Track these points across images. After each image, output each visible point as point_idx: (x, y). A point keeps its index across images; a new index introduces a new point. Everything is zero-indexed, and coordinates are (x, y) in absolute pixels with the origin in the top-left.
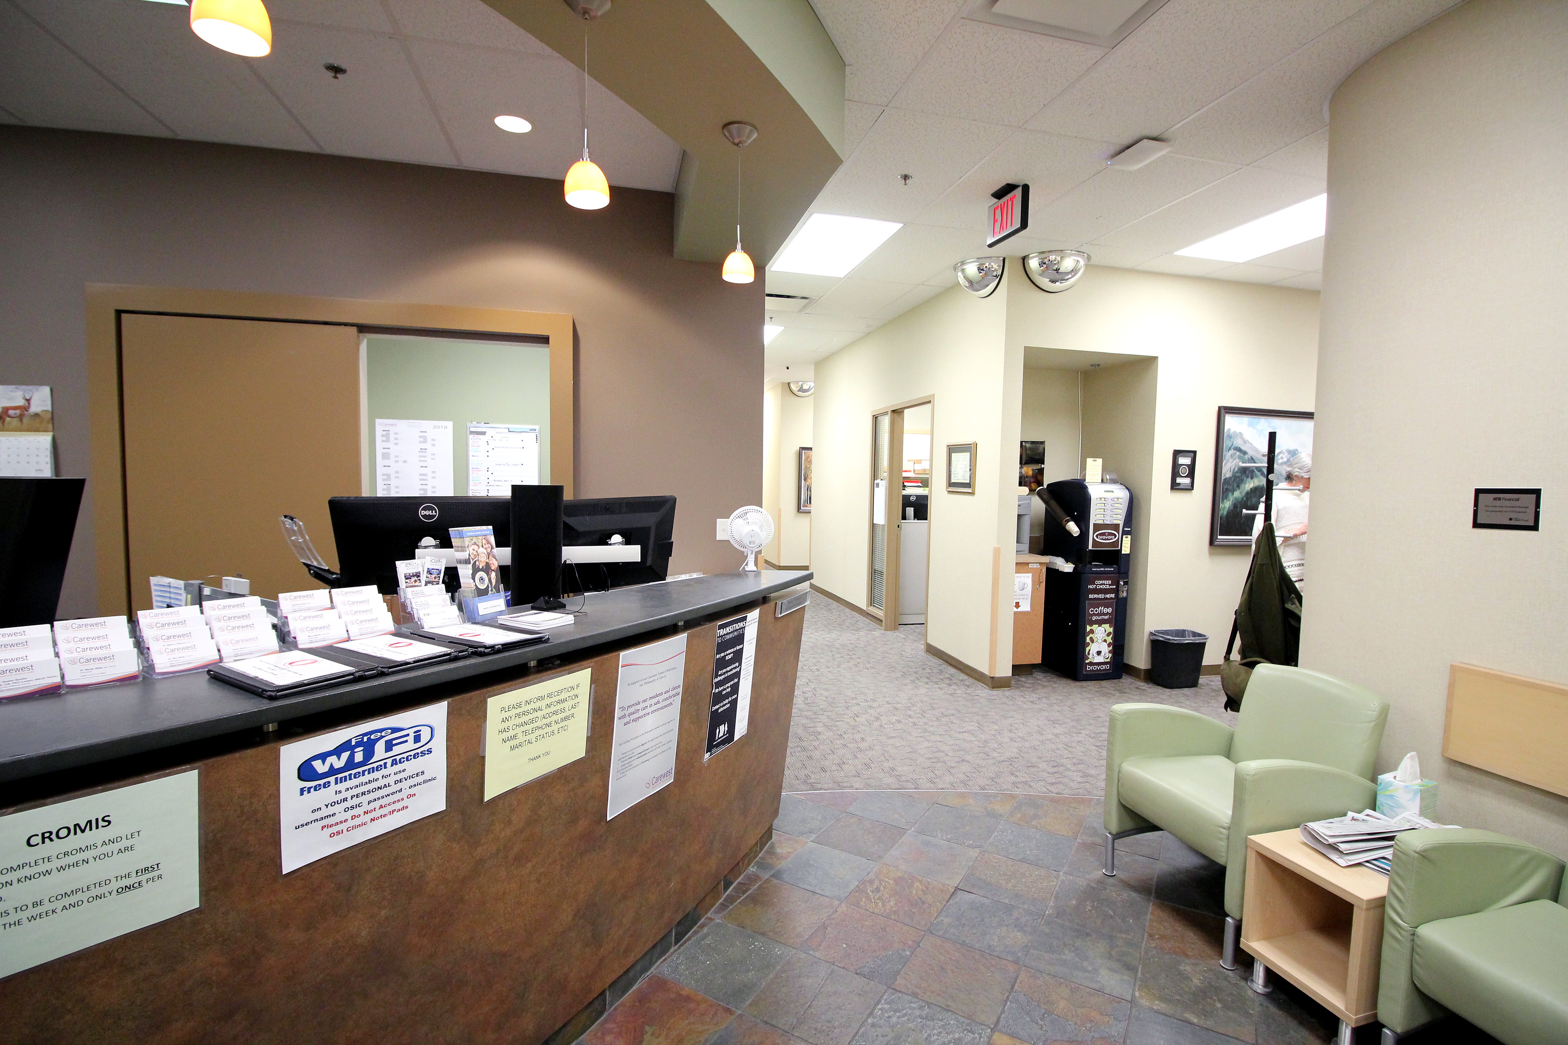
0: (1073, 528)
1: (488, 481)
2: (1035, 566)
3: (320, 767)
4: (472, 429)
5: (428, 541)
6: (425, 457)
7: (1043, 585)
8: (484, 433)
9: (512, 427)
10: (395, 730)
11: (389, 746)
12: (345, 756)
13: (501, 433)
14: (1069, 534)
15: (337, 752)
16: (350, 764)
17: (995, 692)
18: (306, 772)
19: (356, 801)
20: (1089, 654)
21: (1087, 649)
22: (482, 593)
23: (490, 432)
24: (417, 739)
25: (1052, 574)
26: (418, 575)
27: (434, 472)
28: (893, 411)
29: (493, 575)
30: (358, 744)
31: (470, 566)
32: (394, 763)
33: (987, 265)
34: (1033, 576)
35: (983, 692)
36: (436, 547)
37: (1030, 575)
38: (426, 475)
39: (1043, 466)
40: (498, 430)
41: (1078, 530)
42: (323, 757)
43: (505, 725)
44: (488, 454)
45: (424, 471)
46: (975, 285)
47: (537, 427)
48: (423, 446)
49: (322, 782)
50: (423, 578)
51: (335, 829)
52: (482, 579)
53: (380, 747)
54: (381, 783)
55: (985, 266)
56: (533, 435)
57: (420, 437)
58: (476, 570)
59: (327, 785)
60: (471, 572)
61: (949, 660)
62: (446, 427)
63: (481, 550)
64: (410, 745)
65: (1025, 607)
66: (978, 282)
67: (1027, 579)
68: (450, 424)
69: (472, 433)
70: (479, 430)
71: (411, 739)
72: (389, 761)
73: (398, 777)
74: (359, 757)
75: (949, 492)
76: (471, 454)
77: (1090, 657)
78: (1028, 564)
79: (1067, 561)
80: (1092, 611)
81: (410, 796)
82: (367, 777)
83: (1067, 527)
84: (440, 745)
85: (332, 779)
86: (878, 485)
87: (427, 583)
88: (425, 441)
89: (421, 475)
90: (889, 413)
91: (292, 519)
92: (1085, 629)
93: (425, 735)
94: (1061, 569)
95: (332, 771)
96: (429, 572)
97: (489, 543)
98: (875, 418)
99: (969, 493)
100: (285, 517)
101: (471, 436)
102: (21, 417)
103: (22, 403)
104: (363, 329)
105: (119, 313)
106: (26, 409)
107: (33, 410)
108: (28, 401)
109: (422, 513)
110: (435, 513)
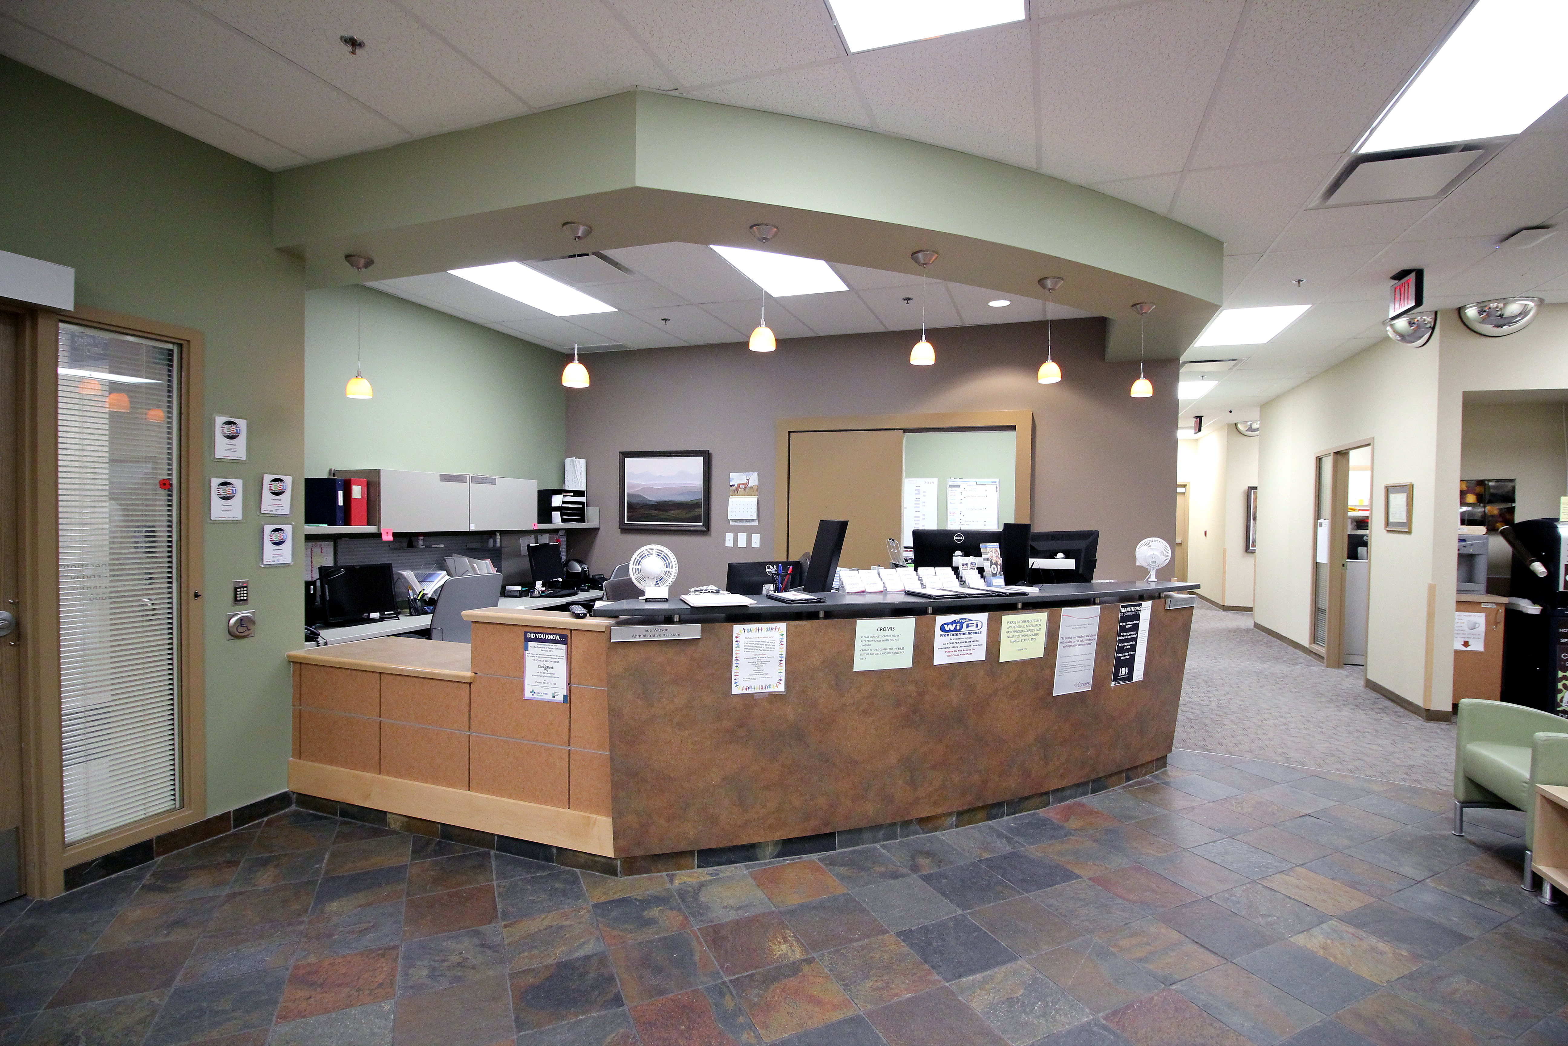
0: (1539, 568)
1: (961, 521)
2: (1490, 606)
3: (947, 628)
4: (951, 484)
5: (958, 553)
6: (919, 504)
7: (1501, 626)
8: (959, 486)
9: (977, 480)
10: (970, 620)
11: (967, 627)
12: (954, 625)
13: (971, 485)
14: (1533, 574)
15: (952, 623)
16: (955, 630)
17: (1434, 725)
18: (942, 629)
19: (956, 645)
20: (1561, 701)
21: (1559, 696)
22: (994, 575)
23: (963, 485)
24: (977, 626)
25: (1513, 616)
26: (967, 565)
27: (924, 515)
28: (1336, 453)
29: (999, 567)
30: (959, 622)
31: (989, 562)
32: (969, 633)
33: (1419, 318)
34: (1486, 616)
35: (1416, 722)
36: (962, 556)
37: (1483, 615)
38: (919, 517)
39: (1514, 505)
40: (968, 483)
41: (1545, 570)
42: (948, 624)
43: (1009, 630)
44: (961, 501)
45: (918, 514)
46: (1407, 338)
47: (996, 480)
48: (918, 496)
49: (947, 634)
50: (969, 566)
51: (949, 654)
52: (994, 568)
53: (965, 625)
54: (964, 640)
55: (1416, 320)
56: (994, 486)
57: (916, 490)
58: (992, 564)
59: (948, 635)
60: (990, 564)
61: (1388, 695)
62: (933, 483)
63: (994, 555)
64: (974, 628)
65: (1477, 646)
66: (1410, 335)
67: (1480, 619)
68: (935, 480)
69: (950, 486)
70: (956, 484)
71: (975, 625)
72: (967, 632)
73: (970, 640)
74: (958, 628)
75: (1389, 531)
76: (949, 501)
77: (1564, 704)
78: (1480, 603)
79: (1534, 602)
80: (1565, 656)
81: (973, 649)
82: (960, 637)
83: (1531, 568)
84: (984, 630)
85: (949, 633)
86: (1321, 525)
87: (971, 568)
88: (919, 493)
89: (915, 517)
90: (1332, 454)
91: (893, 540)
92: (1556, 674)
93: (980, 626)
94: (1525, 611)
95: (950, 631)
96: (971, 563)
97: (997, 551)
98: (1319, 460)
99: (1406, 532)
100: (890, 539)
101: (950, 489)
102: (745, 489)
103: (745, 481)
104: (906, 431)
105: (790, 432)
106: (747, 484)
107: (750, 485)
108: (748, 480)
109: (956, 538)
110: (962, 538)
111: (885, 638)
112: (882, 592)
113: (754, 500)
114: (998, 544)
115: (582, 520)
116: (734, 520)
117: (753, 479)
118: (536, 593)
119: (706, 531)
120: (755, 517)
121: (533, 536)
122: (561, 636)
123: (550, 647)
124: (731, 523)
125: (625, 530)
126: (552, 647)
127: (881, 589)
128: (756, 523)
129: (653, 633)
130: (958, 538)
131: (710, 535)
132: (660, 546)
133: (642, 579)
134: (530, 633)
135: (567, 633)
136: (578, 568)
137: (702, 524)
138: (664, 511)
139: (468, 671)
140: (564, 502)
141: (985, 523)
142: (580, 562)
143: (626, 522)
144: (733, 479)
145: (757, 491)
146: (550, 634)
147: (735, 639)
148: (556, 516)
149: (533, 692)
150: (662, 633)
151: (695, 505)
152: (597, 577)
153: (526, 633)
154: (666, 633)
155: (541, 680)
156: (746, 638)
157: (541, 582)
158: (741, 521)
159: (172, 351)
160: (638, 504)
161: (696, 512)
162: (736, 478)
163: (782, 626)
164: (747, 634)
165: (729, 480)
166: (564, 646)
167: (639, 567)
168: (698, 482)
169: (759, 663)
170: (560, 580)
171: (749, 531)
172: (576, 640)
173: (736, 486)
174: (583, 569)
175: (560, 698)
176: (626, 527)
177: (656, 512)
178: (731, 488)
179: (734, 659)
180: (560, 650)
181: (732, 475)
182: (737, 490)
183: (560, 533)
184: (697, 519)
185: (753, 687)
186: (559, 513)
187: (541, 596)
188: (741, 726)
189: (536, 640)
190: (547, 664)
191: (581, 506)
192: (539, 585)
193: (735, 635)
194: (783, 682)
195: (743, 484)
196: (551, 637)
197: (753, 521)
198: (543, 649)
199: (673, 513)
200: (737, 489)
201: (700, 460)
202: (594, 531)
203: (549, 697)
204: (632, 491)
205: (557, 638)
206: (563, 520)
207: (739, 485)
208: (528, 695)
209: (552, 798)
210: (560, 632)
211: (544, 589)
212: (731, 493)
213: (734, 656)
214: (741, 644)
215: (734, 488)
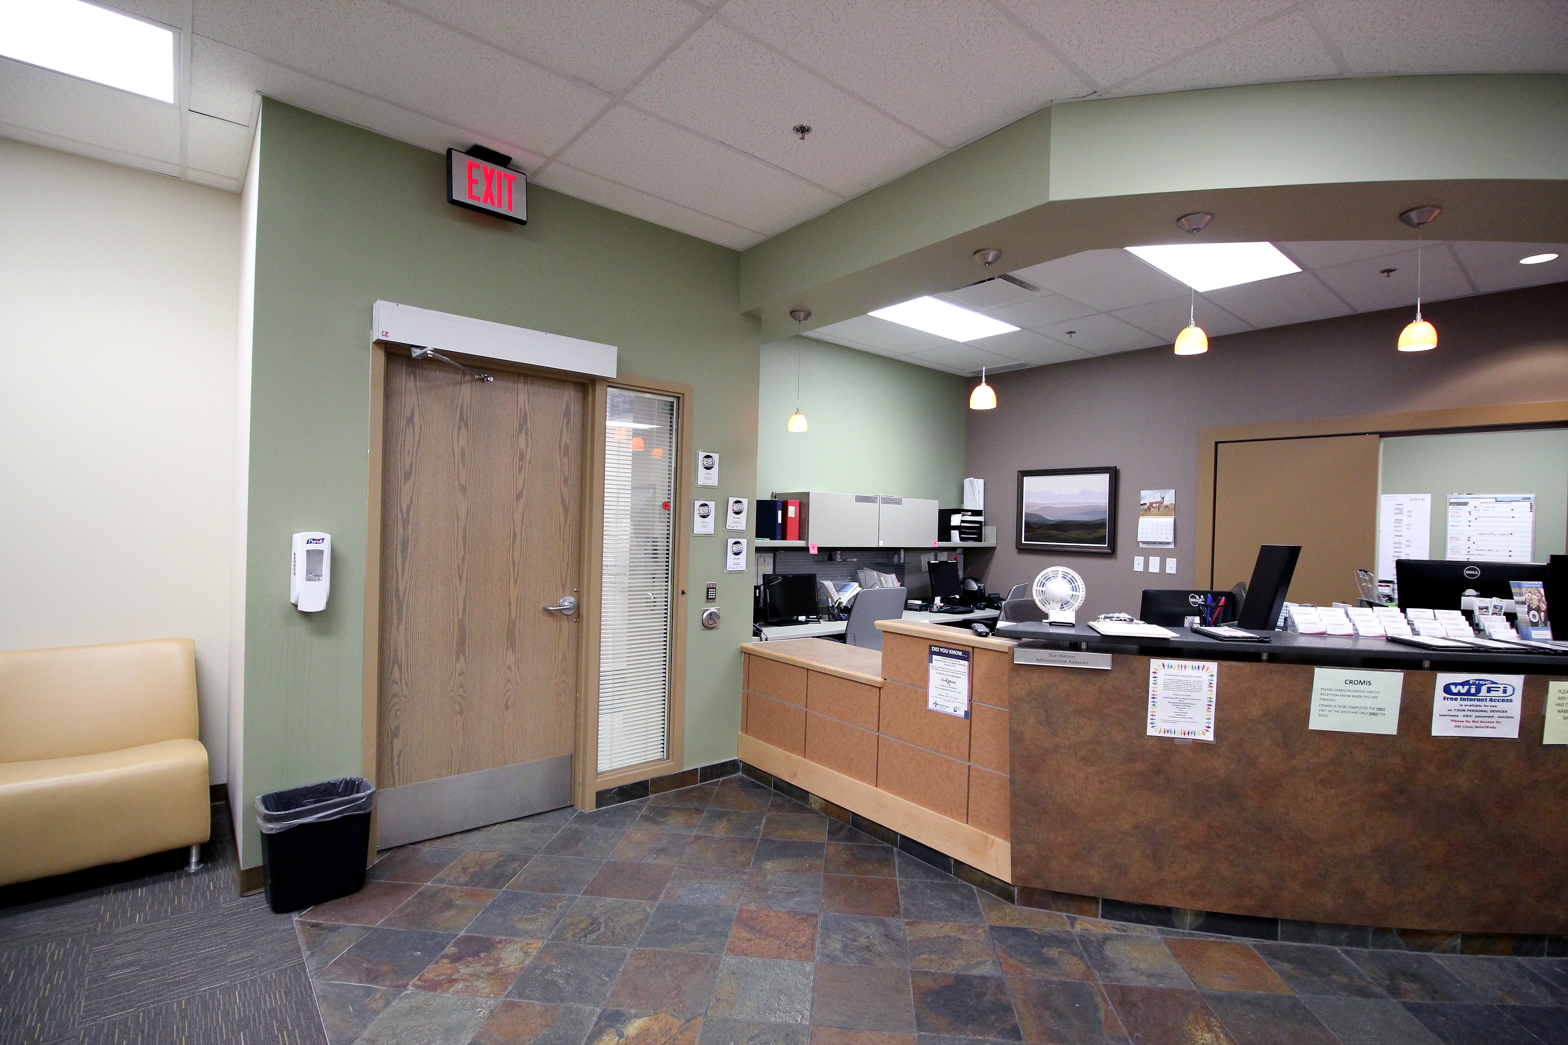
1: (1469, 550)
3: (1454, 689)
4: (1452, 501)
5: (1470, 592)
6: (1401, 527)
8: (1465, 504)
9: (1499, 496)
10: (1493, 683)
11: (1489, 690)
12: (1466, 687)
13: (1486, 503)
15: (1463, 684)
16: (1468, 693)
18: (1447, 689)
19: (1469, 713)
22: (1535, 625)
23: (1472, 503)
24: (1505, 691)
26: (1487, 608)
27: (1408, 541)
29: (1542, 614)
30: (1474, 684)
31: (1526, 606)
32: (1491, 700)
36: (1477, 596)
38: (1400, 543)
40: (1482, 500)
42: (1456, 684)
43: (1561, 701)
44: (1470, 523)
45: (1398, 539)
47: (1531, 496)
48: (1399, 517)
49: (1454, 697)
50: (1491, 610)
51: (1458, 724)
52: (1534, 616)
53: (1484, 689)
54: (1483, 708)
56: (1528, 504)
57: (1396, 509)
58: (1530, 609)
59: (1456, 699)
60: (1527, 610)
62: (1423, 500)
63: (1534, 597)
64: (1500, 693)
68: (1428, 497)
69: (1451, 504)
70: (1461, 501)
71: (1501, 690)
72: (1488, 699)
73: (1493, 709)
74: (1473, 691)
76: (1450, 523)
81: (1498, 722)
82: (1476, 703)
84: (1518, 698)
85: (1459, 697)
87: (1493, 614)
88: (1401, 513)
89: (1395, 543)
91: (1366, 572)
93: (1510, 691)
95: (1459, 694)
96: (1495, 607)
97: (1539, 592)
100: (1360, 570)
101: (1451, 507)
102: (1159, 508)
103: (1159, 499)
104: (1383, 435)
105: (1217, 443)
106: (1161, 503)
107: (1165, 503)
108: (1163, 498)
109: (1466, 572)
110: (1478, 573)
111: (1357, 694)
112: (1351, 635)
113: (1170, 520)
114: (1541, 583)
115: (979, 539)
116: (1144, 543)
117: (1169, 497)
118: (935, 608)
119: (1112, 552)
120: (1171, 539)
121: (933, 554)
122: (964, 652)
123: (952, 662)
124: (1141, 545)
125: (1022, 550)
126: (954, 662)
127: (1351, 631)
128: (1172, 546)
129: (1058, 658)
130: (1470, 572)
131: (1116, 558)
132: (1066, 568)
133: (1046, 601)
134: (935, 646)
135: (970, 650)
136: (974, 586)
137: (1106, 546)
138: (1064, 531)
139: (878, 676)
140: (962, 521)
141: (1510, 554)
142: (977, 581)
143: (1023, 542)
144: (1145, 497)
145: (1175, 510)
146: (954, 649)
147: (1152, 675)
148: (955, 534)
149: (936, 704)
150: (1068, 660)
151: (1100, 525)
152: (992, 596)
153: (931, 646)
154: (1073, 660)
155: (944, 693)
156: (1166, 675)
157: (939, 598)
158: (1154, 543)
159: (673, 402)
160: (1036, 523)
161: (1100, 532)
162: (1148, 496)
163: (1212, 667)
164: (1167, 671)
165: (1139, 497)
166: (966, 663)
167: (1043, 589)
168: (1103, 501)
169: (1181, 705)
170: (957, 597)
171: (1163, 555)
172: (978, 657)
173: (1148, 504)
174: (979, 587)
175: (961, 713)
176: (1023, 547)
177: (1055, 532)
178: (1142, 507)
179: (1150, 696)
180: (962, 666)
181: (1143, 493)
182: (1149, 510)
183: (958, 551)
184: (1101, 540)
185: (1173, 731)
186: (957, 531)
187: (939, 612)
188: (1158, 772)
189: (939, 654)
190: (950, 678)
191: (978, 525)
192: (937, 600)
193: (1152, 670)
194: (1212, 730)
195: (1156, 503)
196: (954, 652)
197: (1168, 543)
198: (946, 663)
199: (1074, 534)
200: (1149, 508)
201: (1106, 477)
202: (991, 550)
203: (950, 711)
204: (1030, 511)
205: (960, 653)
206: (962, 539)
207: (1151, 504)
208: (931, 706)
209: (951, 810)
210: (963, 648)
211: (942, 604)
212: (1142, 512)
213: (1151, 693)
214: (1160, 681)
215: (1146, 507)
